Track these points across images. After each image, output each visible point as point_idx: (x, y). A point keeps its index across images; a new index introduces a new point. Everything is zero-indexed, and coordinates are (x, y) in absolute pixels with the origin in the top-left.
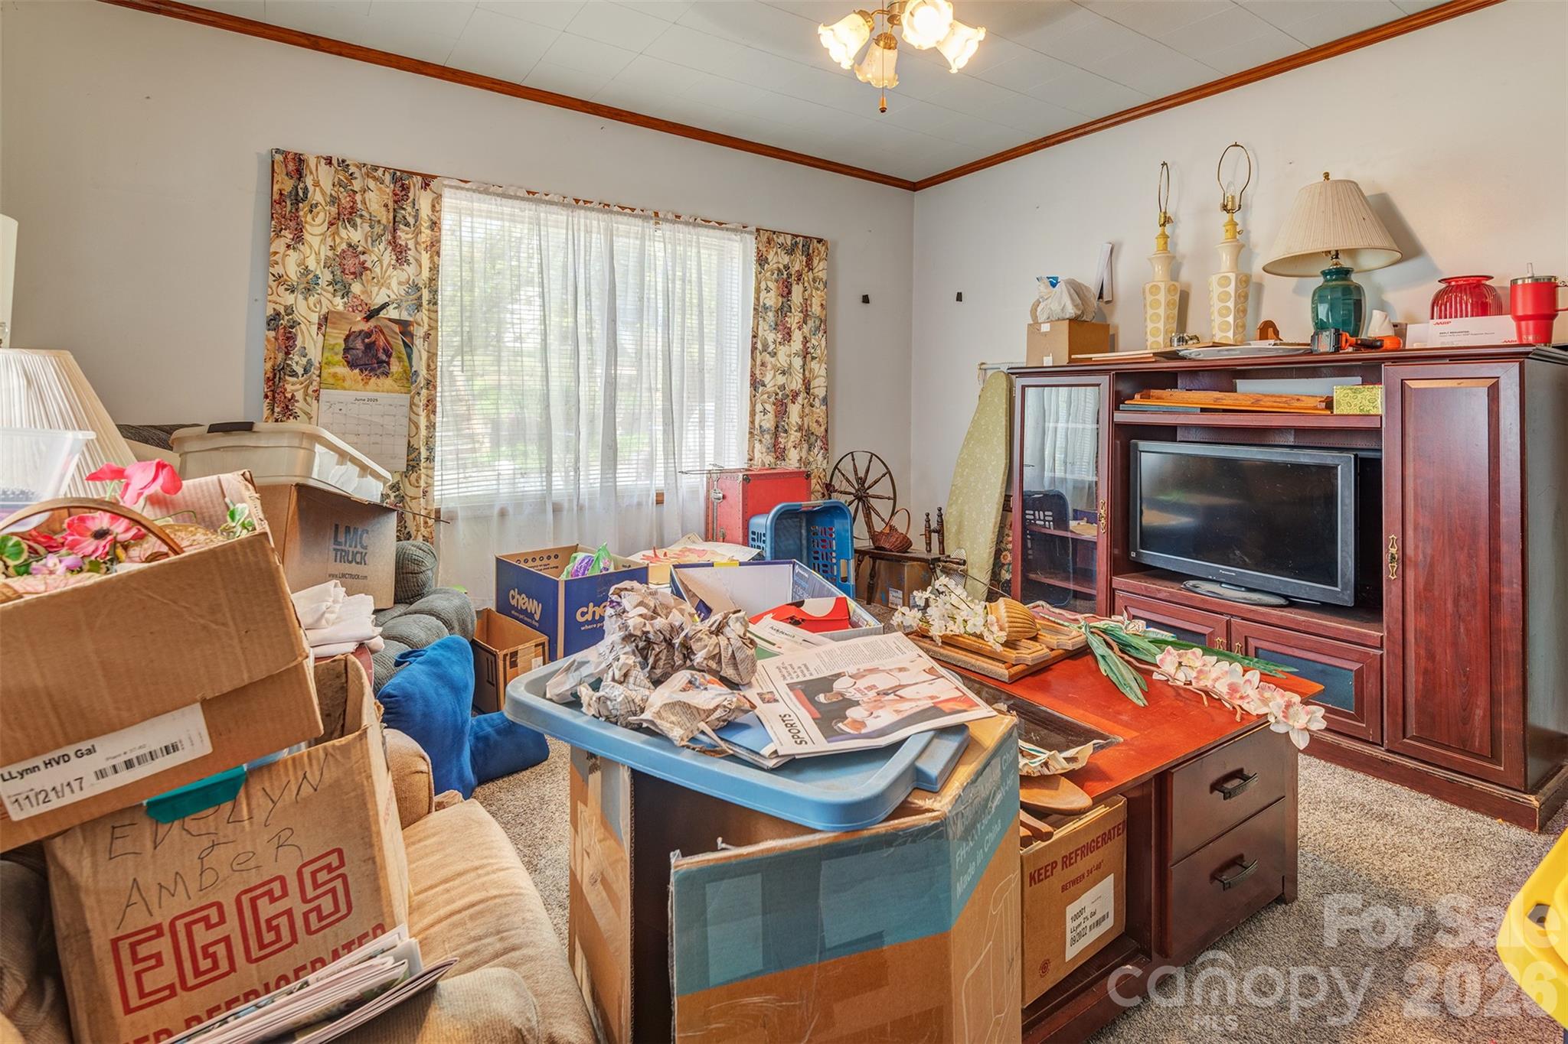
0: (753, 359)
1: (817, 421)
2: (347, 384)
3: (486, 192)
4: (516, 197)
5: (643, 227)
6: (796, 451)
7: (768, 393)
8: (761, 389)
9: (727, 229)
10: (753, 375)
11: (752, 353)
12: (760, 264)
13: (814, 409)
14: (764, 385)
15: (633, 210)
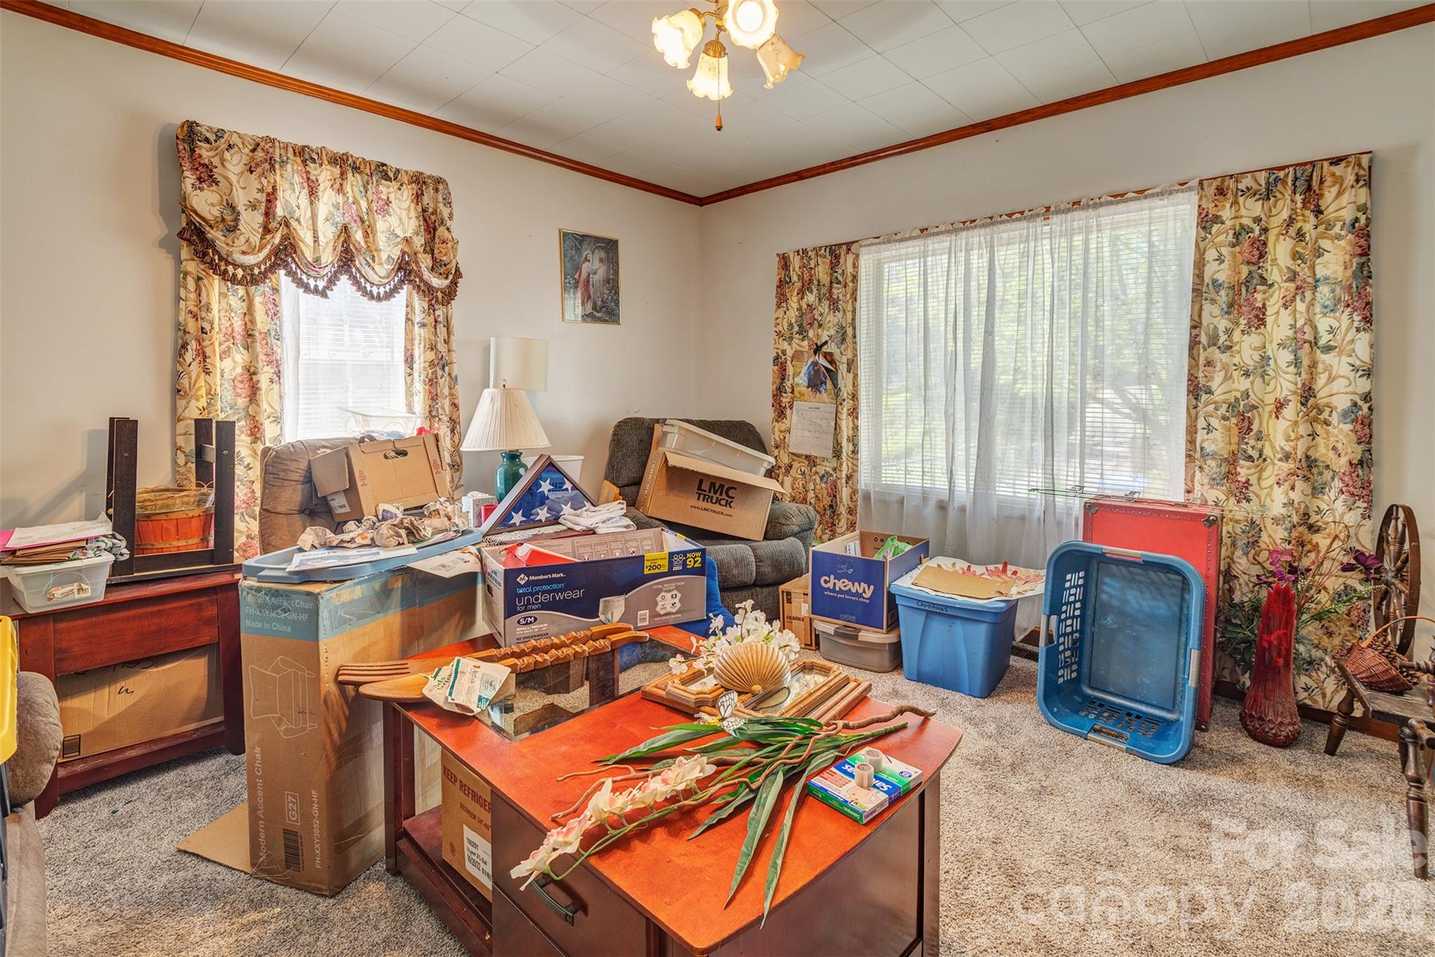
0: (1193, 356)
1: (1334, 448)
2: (805, 398)
3: (889, 241)
4: (911, 238)
5: (1028, 228)
6: (1281, 490)
7: (1215, 403)
8: (1204, 397)
9: (1153, 195)
10: (1192, 379)
11: (1191, 348)
12: (1204, 228)
13: (1330, 428)
14: (1210, 392)
15: (1022, 213)
